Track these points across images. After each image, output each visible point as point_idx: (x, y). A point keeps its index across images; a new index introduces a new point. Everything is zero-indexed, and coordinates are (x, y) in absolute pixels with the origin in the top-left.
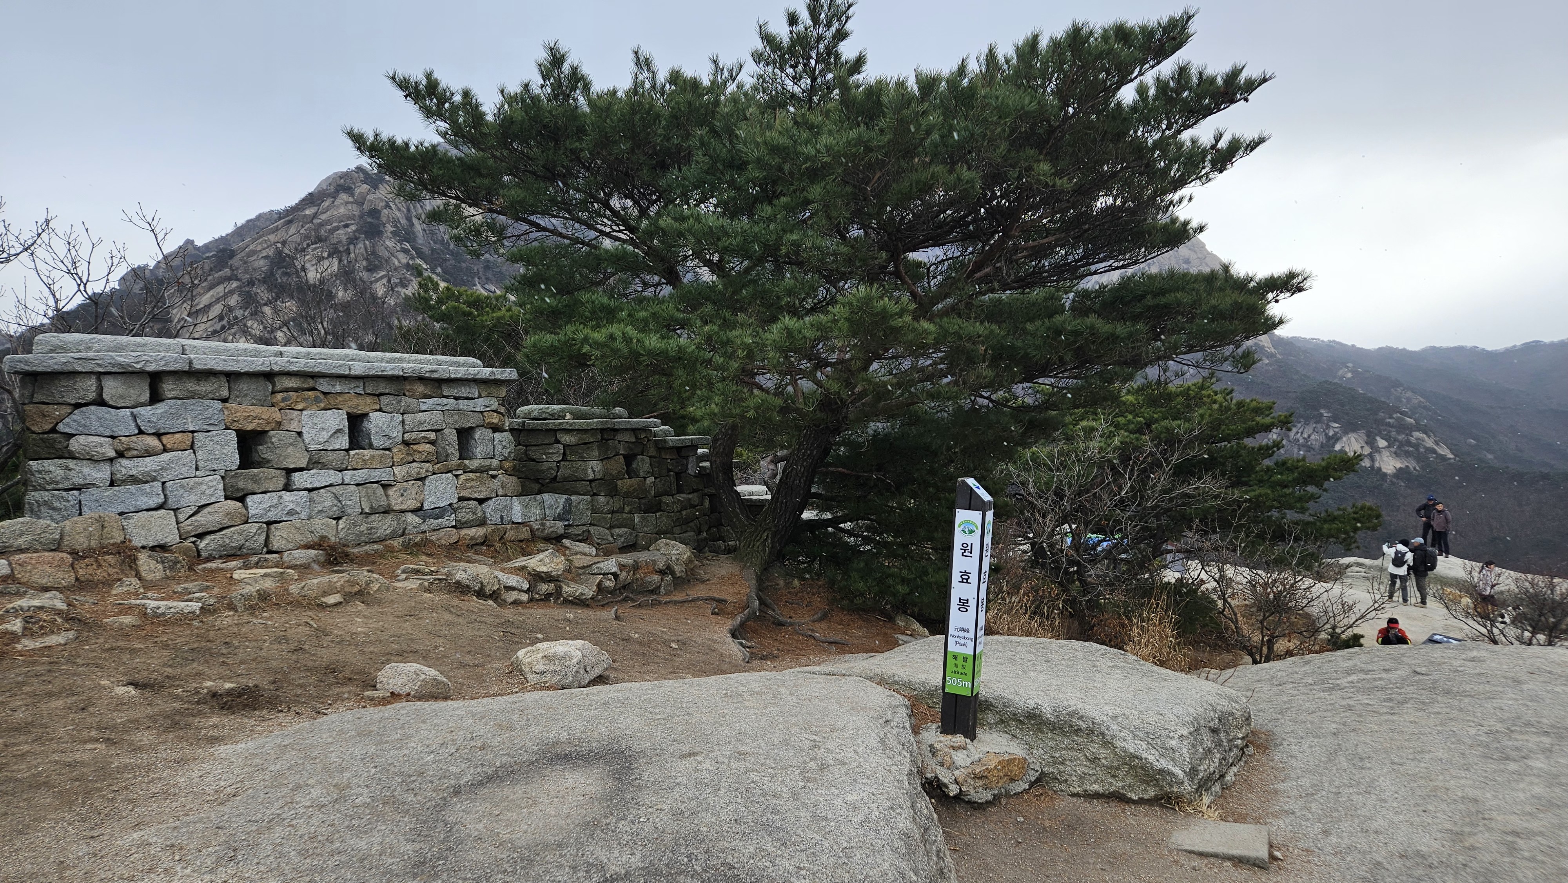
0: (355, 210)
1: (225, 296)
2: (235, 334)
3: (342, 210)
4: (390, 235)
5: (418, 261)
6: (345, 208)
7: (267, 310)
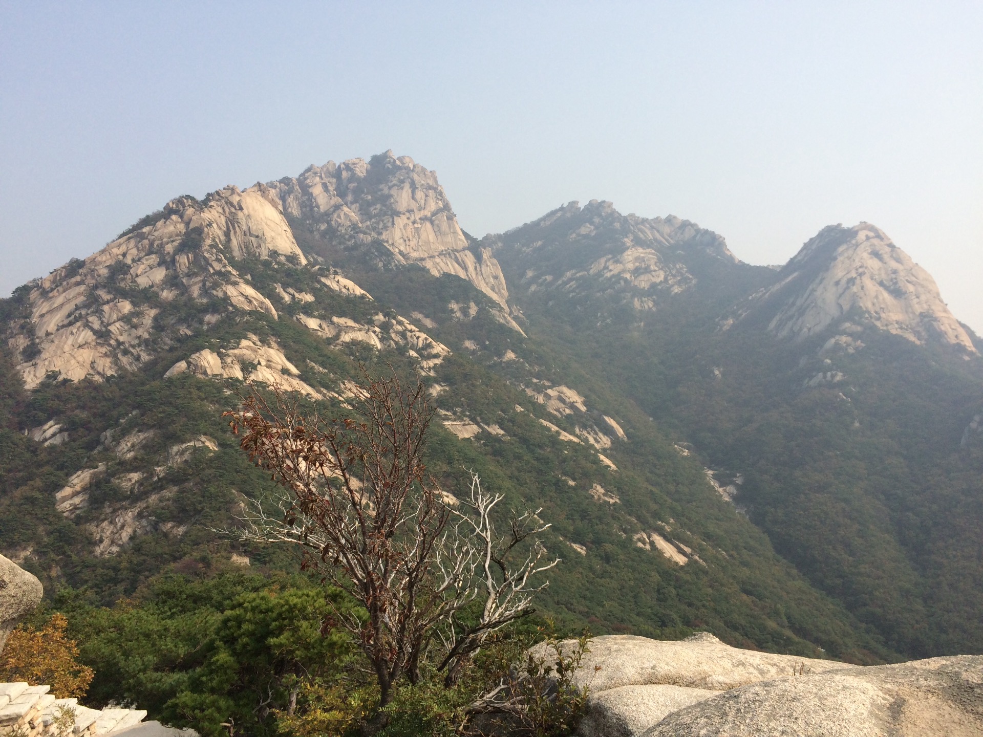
0: (181, 227)
1: (75, 297)
2: (79, 327)
3: (172, 228)
4: (208, 248)
5: (229, 268)
6: (174, 227)
7: (106, 308)
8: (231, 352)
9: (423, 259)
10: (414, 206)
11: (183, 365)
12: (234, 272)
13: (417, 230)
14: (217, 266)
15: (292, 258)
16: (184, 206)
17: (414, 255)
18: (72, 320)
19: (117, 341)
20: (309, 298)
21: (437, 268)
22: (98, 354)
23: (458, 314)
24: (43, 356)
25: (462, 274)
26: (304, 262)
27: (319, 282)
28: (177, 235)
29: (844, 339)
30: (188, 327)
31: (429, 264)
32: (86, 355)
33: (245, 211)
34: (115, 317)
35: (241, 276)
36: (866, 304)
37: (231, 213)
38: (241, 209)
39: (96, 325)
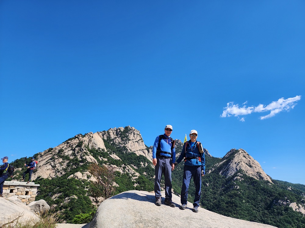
0: (78, 141)
1: (49, 157)
3: (75, 141)
4: (83, 146)
6: (76, 141)
7: (56, 160)
8: (85, 173)
9: (135, 151)
10: (134, 138)
11: (72, 175)
12: (89, 152)
13: (134, 144)
14: (85, 151)
15: (103, 150)
16: (79, 136)
17: (133, 150)
18: (47, 163)
19: (57, 169)
20: (106, 160)
21: (138, 153)
22: (52, 172)
23: (143, 165)
24: (38, 172)
25: (144, 155)
26: (106, 151)
27: (109, 156)
28: (77, 143)
29: (238, 177)
30: (75, 166)
31: (136, 152)
32: (49, 172)
33: (94, 138)
34: (58, 163)
35: (90, 154)
36: (243, 168)
37: (90, 138)
38: (93, 137)
39: (53, 165)
